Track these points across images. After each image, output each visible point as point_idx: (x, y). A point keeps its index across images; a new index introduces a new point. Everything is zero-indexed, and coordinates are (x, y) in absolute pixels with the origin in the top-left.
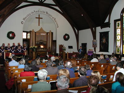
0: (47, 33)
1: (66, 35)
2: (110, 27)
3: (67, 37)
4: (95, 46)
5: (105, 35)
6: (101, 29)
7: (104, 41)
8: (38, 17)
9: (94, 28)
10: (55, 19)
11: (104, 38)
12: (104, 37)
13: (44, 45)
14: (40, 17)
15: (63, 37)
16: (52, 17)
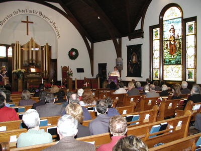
0: (42, 48)
1: (73, 50)
2: (143, 38)
3: (74, 53)
4: (119, 68)
5: (135, 51)
6: (130, 40)
7: (134, 60)
8: (26, 20)
9: (117, 39)
10: (54, 24)
11: (134, 55)
12: (134, 53)
13: (36, 67)
14: (29, 21)
15: (68, 54)
16: (49, 21)
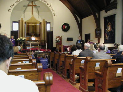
1: (65, 24)
2: (116, 8)
3: (66, 27)
4: (98, 36)
6: (106, 12)
8: (31, 4)
10: (51, 5)
12: (109, 23)
14: (33, 4)
15: (61, 27)
16: (46, 4)
